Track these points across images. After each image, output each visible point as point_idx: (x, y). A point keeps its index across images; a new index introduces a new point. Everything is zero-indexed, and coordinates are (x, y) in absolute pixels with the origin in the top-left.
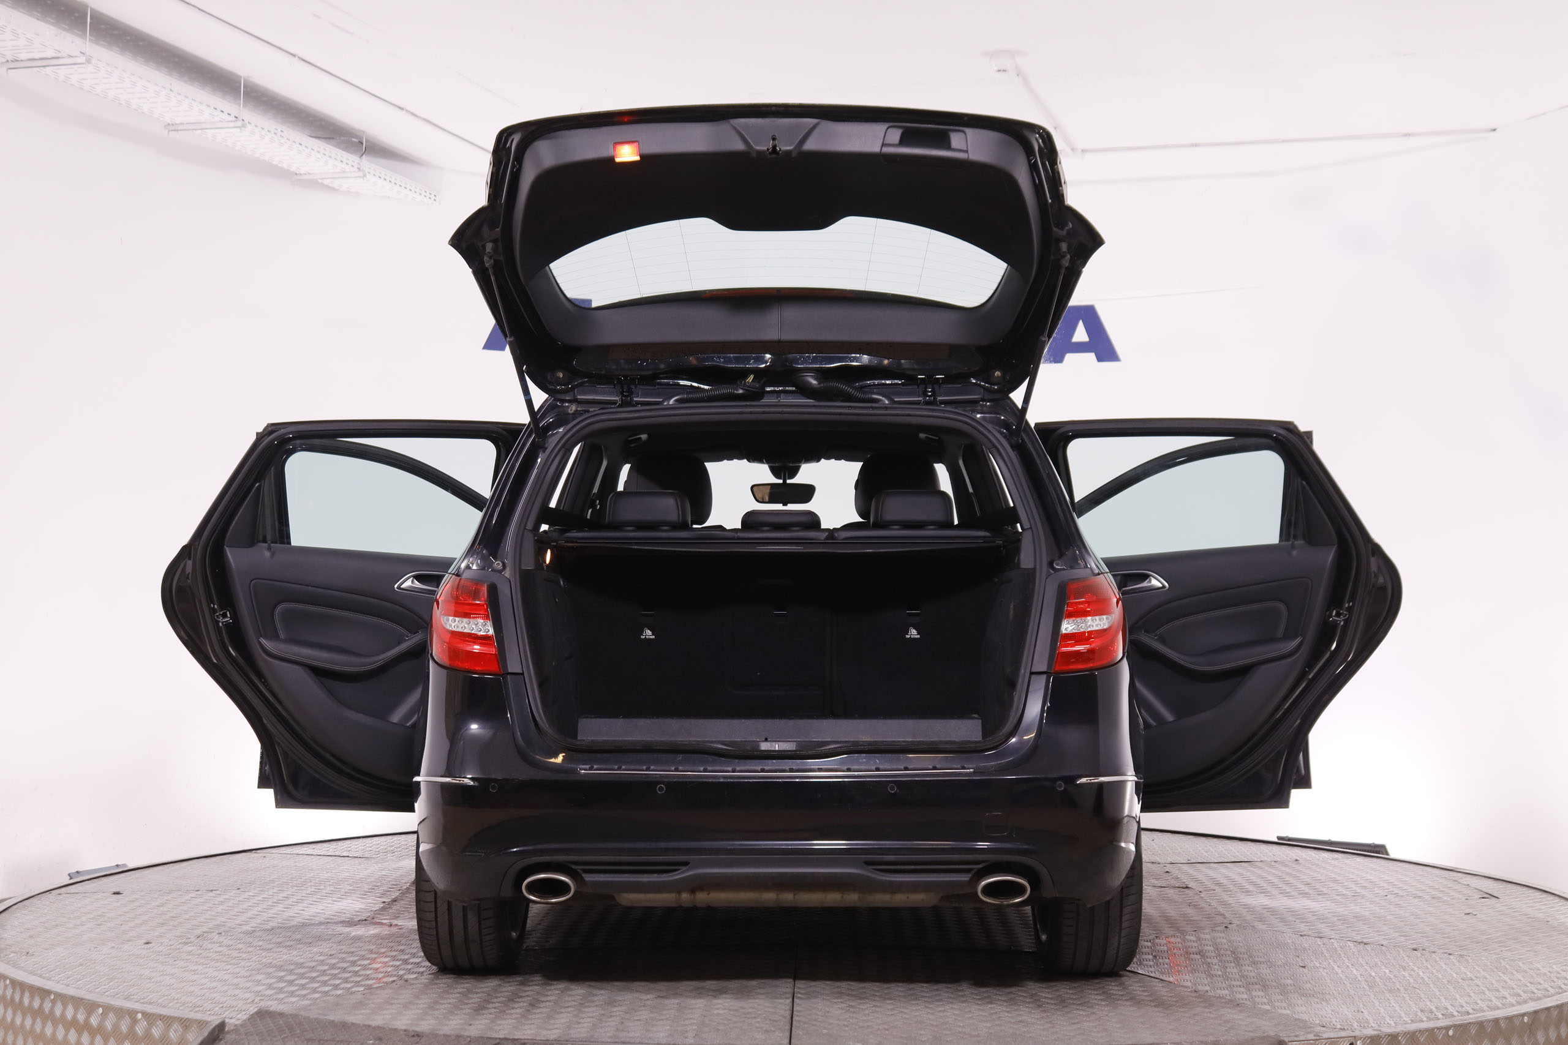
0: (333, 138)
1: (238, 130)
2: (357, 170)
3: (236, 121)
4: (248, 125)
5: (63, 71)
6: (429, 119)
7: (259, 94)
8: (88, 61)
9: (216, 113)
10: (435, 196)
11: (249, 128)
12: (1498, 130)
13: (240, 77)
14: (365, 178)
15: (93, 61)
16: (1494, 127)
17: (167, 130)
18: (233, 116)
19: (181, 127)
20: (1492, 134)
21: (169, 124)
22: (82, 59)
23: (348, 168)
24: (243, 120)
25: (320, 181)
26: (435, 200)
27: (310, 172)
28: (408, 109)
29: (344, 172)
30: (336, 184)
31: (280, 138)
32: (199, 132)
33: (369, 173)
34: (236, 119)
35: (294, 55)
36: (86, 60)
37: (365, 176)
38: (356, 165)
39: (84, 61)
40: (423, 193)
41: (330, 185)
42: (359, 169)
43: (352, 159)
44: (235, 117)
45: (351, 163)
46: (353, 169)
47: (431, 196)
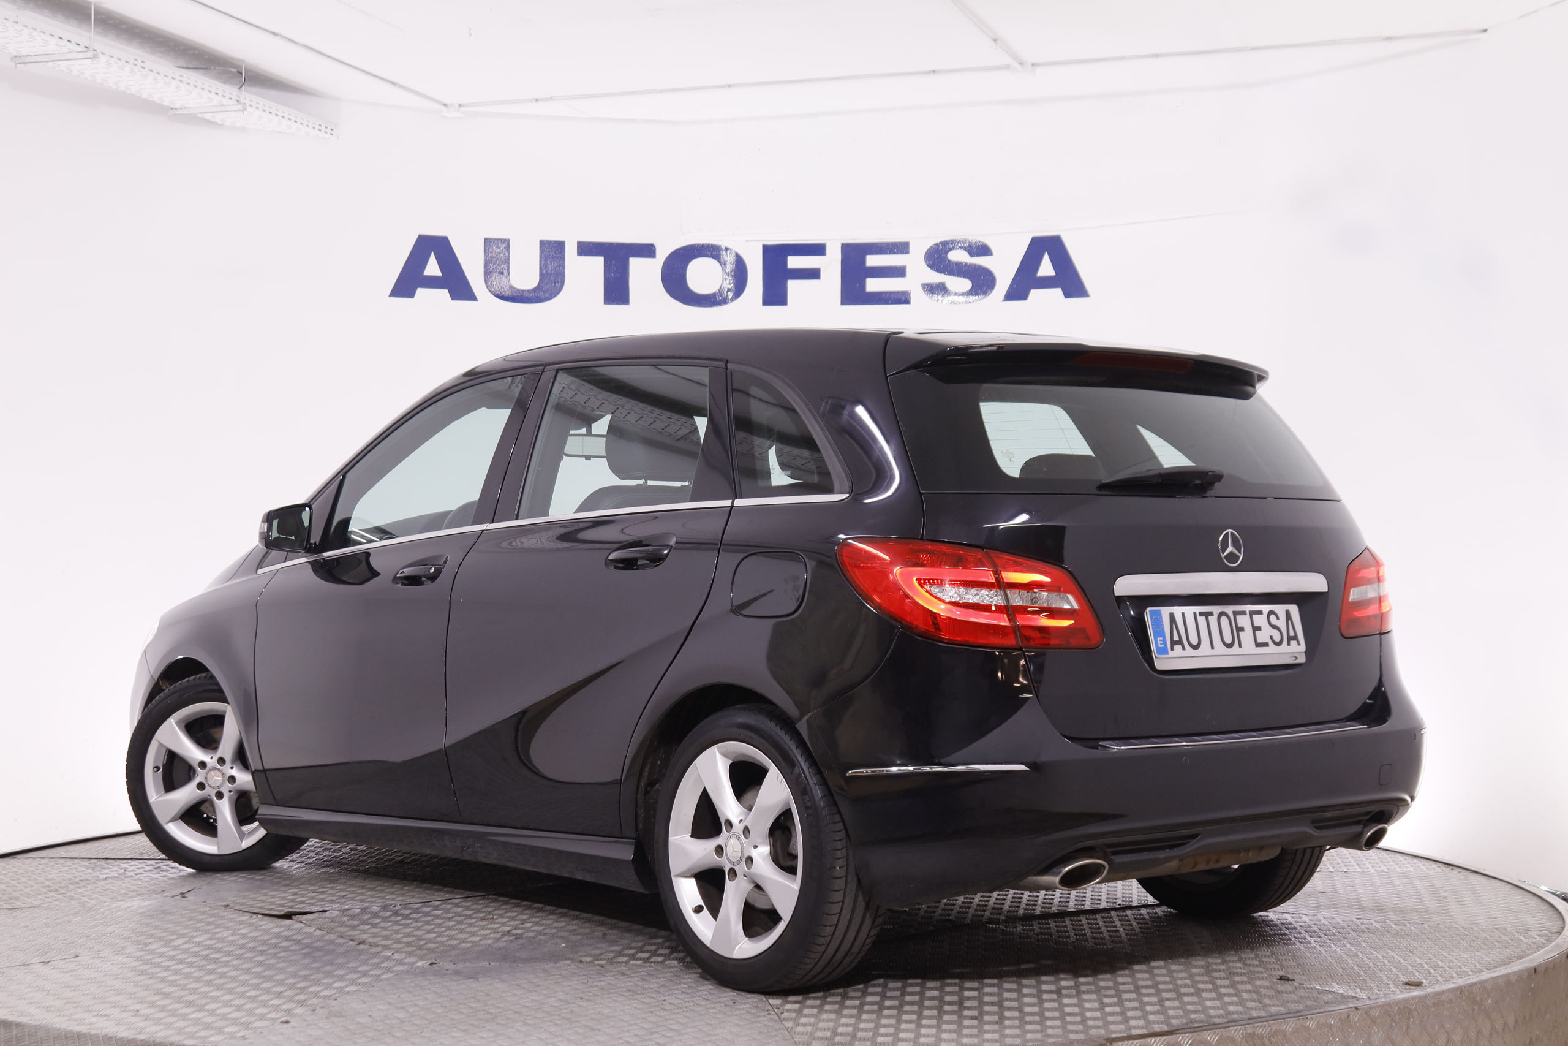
0: (207, 69)
1: (90, 60)
2: (235, 103)
3: (86, 51)
4: (100, 55)
6: (309, 44)
7: (117, 21)
9: (61, 42)
10: (332, 130)
11: (103, 59)
12: (1488, 32)
13: (91, 3)
14: (245, 112)
16: (1484, 28)
17: (14, 64)
18: (82, 45)
19: (28, 60)
20: (1483, 35)
21: (16, 56)
23: (225, 101)
24: (94, 50)
25: (200, 115)
26: (332, 134)
27: (187, 106)
28: (283, 34)
29: (222, 105)
30: (218, 118)
31: (142, 70)
32: (50, 64)
33: (250, 106)
34: (86, 49)
37: (245, 109)
38: (234, 98)
40: (317, 127)
41: (213, 120)
42: (238, 101)
43: (230, 91)
44: (85, 47)
45: (228, 95)
46: (231, 102)
47: (326, 130)
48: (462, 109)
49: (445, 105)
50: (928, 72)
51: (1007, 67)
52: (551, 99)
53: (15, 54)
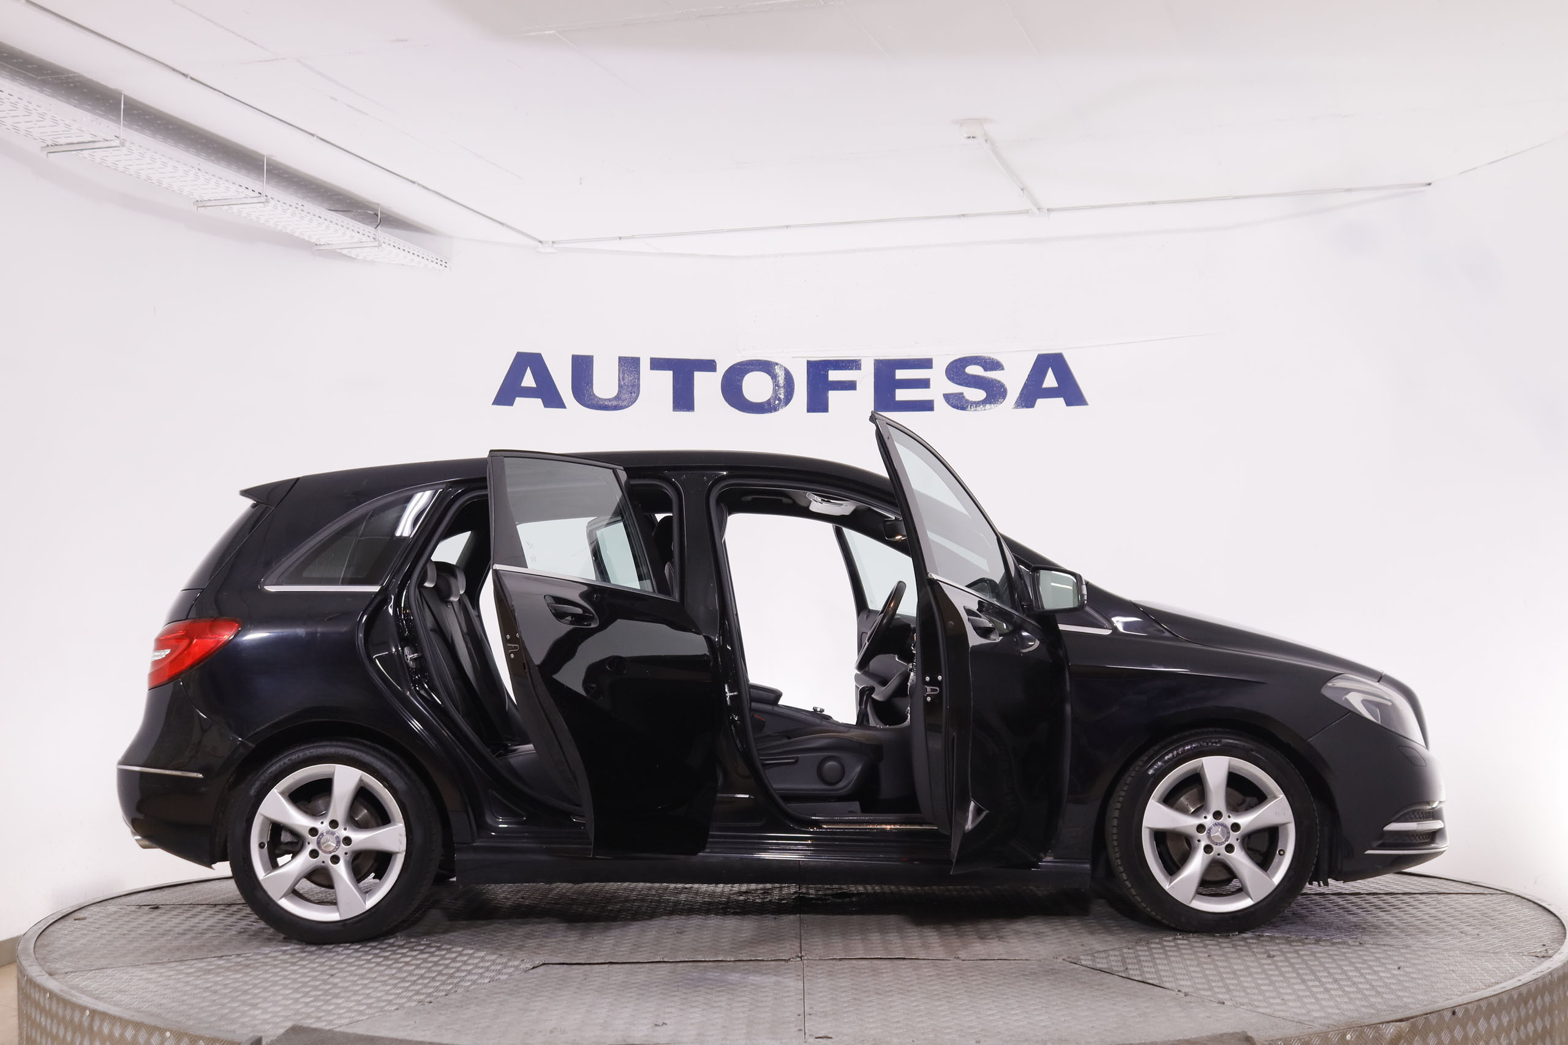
0: (350, 211)
1: (262, 204)
2: (373, 240)
3: (260, 197)
4: (271, 200)
5: (99, 154)
6: (439, 191)
7: (281, 171)
8: (123, 144)
9: (241, 190)
10: (446, 263)
11: (272, 203)
12: (1432, 184)
13: (263, 156)
14: (380, 248)
15: (127, 144)
16: (1429, 182)
17: (196, 207)
18: (257, 192)
19: (209, 204)
20: (1428, 188)
21: (197, 201)
22: (117, 143)
23: (364, 239)
24: (266, 196)
25: (338, 251)
26: (446, 267)
27: (330, 243)
28: (421, 182)
29: (361, 242)
30: (353, 253)
31: (301, 212)
32: (226, 208)
33: (384, 242)
34: (259, 195)
35: (313, 135)
36: (120, 143)
37: (380, 245)
38: (372, 236)
39: (118, 145)
40: (435, 261)
41: (348, 255)
42: (375, 238)
43: (369, 230)
44: (259, 193)
45: (367, 234)
46: (369, 239)
47: (441, 263)
48: (555, 245)
49: (541, 242)
50: (959, 216)
51: (1027, 212)
52: (632, 237)
53: (198, 199)
